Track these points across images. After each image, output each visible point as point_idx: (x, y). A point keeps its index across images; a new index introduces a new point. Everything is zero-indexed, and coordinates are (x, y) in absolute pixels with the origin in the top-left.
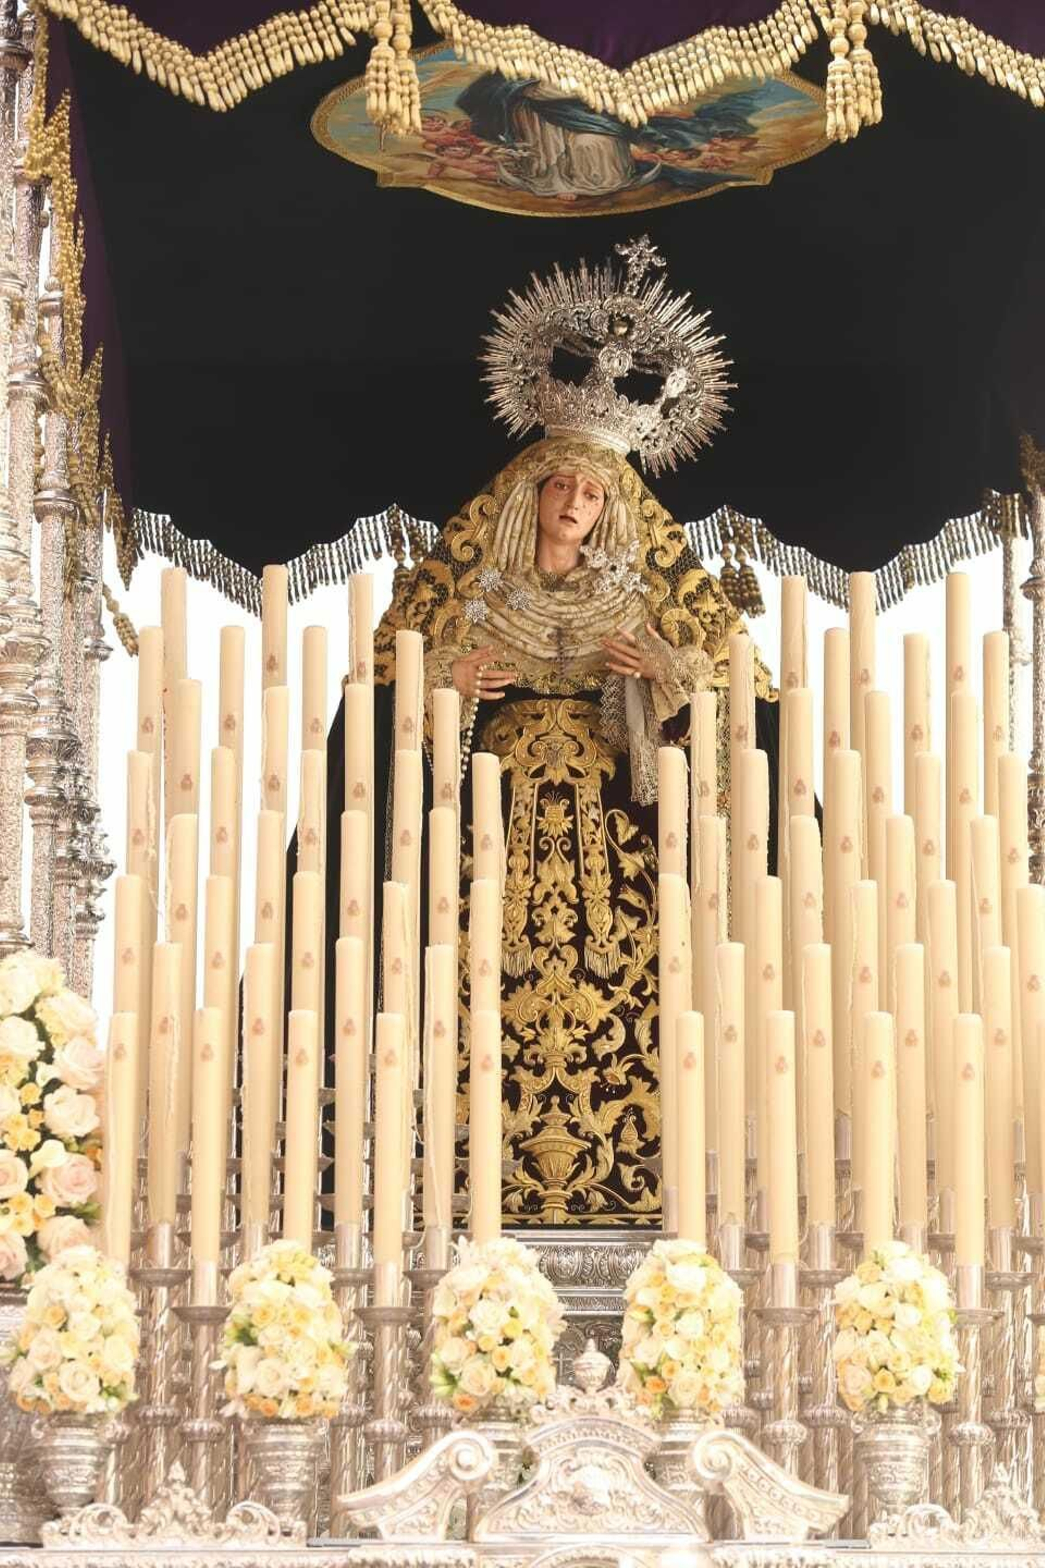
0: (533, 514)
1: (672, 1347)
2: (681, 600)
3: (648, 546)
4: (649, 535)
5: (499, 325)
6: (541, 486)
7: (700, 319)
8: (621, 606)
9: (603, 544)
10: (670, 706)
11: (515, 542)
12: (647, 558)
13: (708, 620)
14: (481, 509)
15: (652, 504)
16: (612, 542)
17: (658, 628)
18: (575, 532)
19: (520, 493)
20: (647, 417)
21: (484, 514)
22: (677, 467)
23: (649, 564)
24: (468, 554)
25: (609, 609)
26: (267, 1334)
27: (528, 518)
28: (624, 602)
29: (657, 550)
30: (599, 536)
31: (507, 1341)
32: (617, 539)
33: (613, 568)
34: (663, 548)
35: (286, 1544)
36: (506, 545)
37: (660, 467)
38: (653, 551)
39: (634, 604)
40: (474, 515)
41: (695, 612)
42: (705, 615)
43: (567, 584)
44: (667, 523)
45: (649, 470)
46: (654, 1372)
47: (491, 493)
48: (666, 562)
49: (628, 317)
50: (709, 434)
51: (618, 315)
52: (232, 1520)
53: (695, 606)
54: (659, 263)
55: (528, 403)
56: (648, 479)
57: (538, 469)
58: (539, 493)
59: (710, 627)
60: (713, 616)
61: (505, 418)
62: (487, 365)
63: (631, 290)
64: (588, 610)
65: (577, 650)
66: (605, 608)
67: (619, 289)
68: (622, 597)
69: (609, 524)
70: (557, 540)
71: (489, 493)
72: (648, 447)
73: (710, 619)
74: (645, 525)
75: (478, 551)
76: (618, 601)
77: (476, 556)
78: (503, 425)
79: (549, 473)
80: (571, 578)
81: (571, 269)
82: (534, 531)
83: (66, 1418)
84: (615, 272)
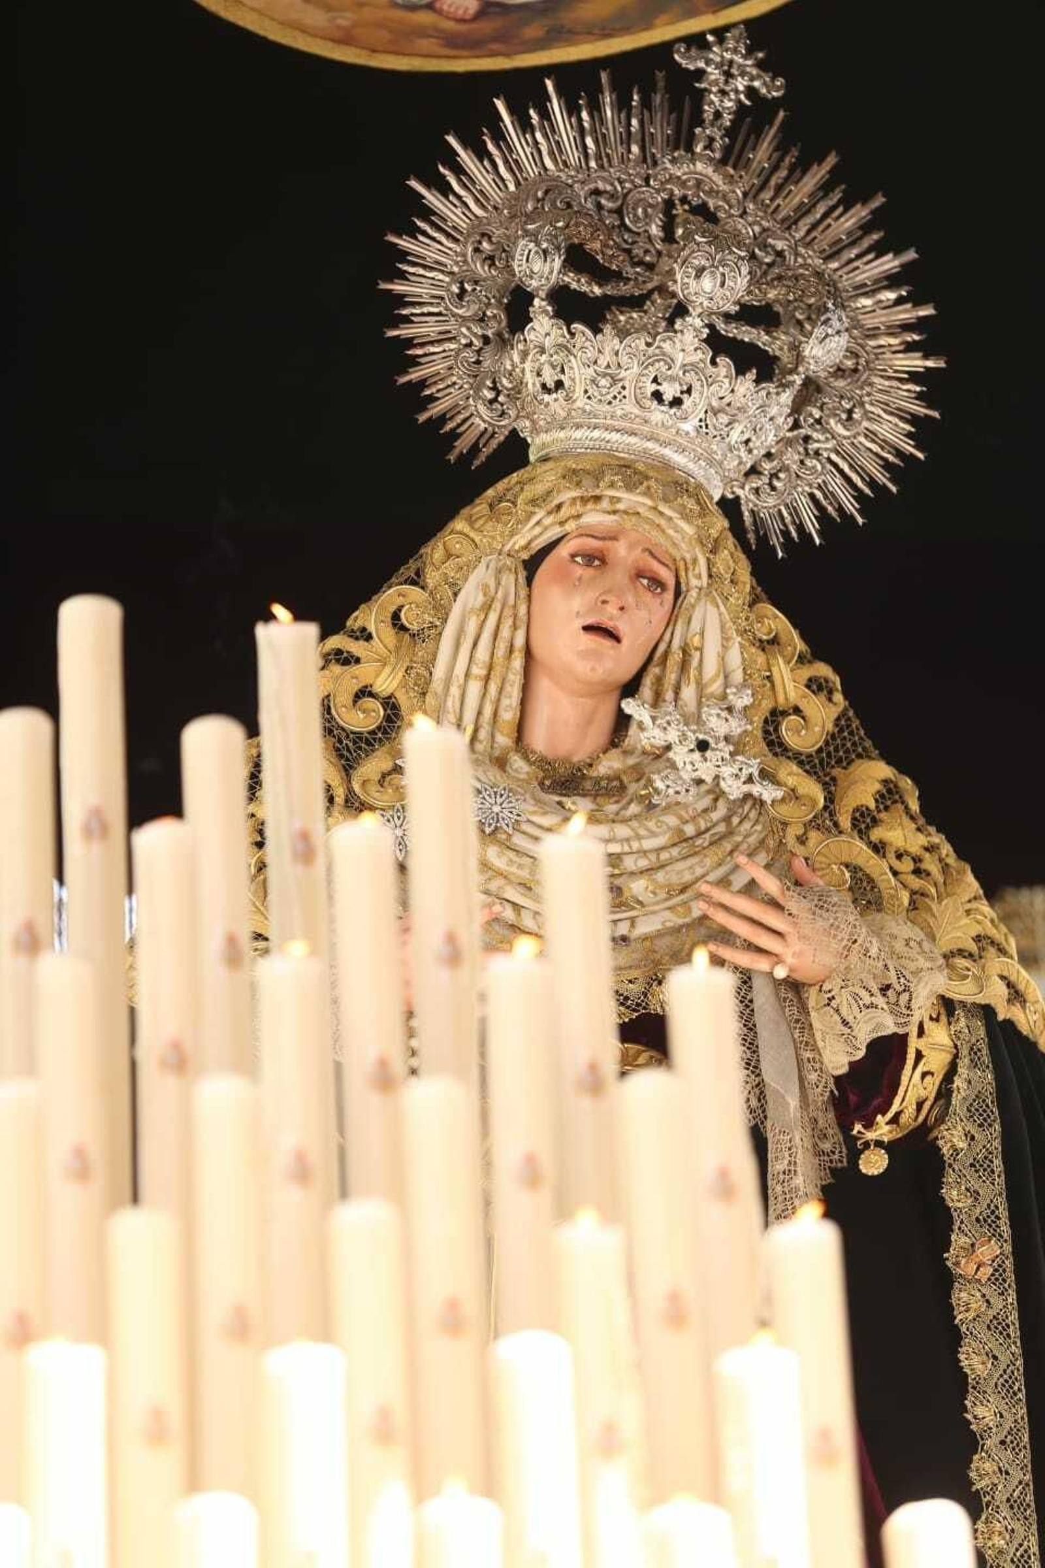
0: (515, 627)
2: (845, 822)
3: (767, 705)
4: (769, 678)
5: (427, 213)
6: (533, 563)
7: (860, 213)
8: (722, 828)
9: (669, 695)
10: (850, 1039)
11: (474, 688)
12: (766, 732)
13: (906, 866)
14: (396, 616)
15: (772, 615)
16: (688, 693)
19: (486, 581)
21: (403, 628)
22: (820, 533)
23: (770, 744)
24: (369, 717)
25: (699, 834)
27: (505, 632)
28: (727, 819)
29: (784, 713)
30: (659, 680)
32: (701, 687)
33: (703, 746)
34: (797, 710)
36: (455, 691)
37: (786, 533)
38: (775, 717)
39: (747, 825)
40: (380, 631)
41: (879, 848)
42: (899, 856)
43: (597, 781)
44: (801, 659)
45: (763, 540)
47: (416, 580)
49: (704, 205)
50: (887, 466)
51: (684, 200)
53: (876, 834)
54: (768, 88)
55: (494, 388)
57: (530, 525)
58: (529, 581)
59: (916, 883)
60: (917, 860)
61: (442, 419)
62: (400, 300)
63: (709, 146)
64: (653, 834)
65: (633, 921)
66: (690, 830)
67: (683, 141)
68: (721, 810)
69: (685, 651)
71: (414, 583)
72: (757, 491)
73: (911, 867)
74: (761, 659)
75: (392, 709)
76: (715, 816)
77: (388, 719)
79: (554, 533)
80: (600, 770)
82: (518, 662)
84: (675, 106)
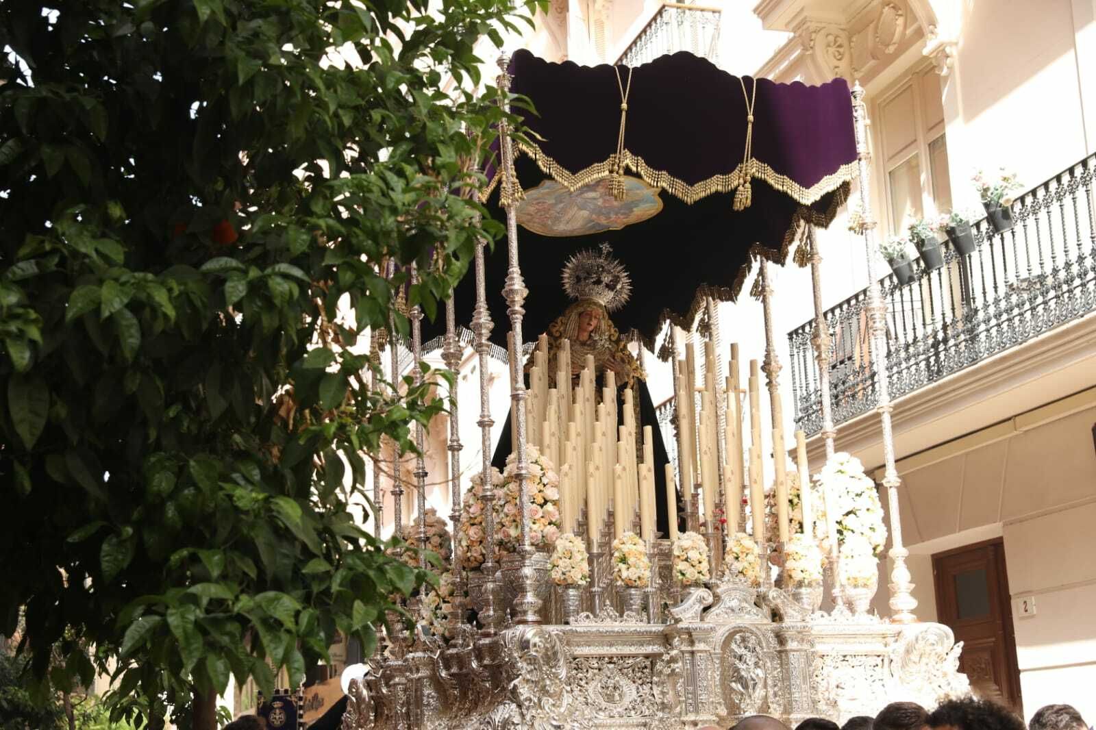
1: (746, 564)
2: (619, 350)
3: (609, 334)
4: (609, 331)
6: (580, 315)
9: (597, 333)
11: (572, 331)
12: (609, 338)
14: (561, 321)
15: (610, 322)
16: (600, 332)
17: (614, 358)
18: (591, 328)
19: (574, 316)
20: (611, 294)
24: (558, 334)
26: (631, 560)
27: (576, 324)
29: (611, 335)
30: (596, 330)
31: (700, 562)
33: (601, 340)
34: (613, 334)
35: (642, 624)
36: (569, 332)
39: (607, 351)
40: (559, 321)
42: (626, 355)
46: (741, 572)
47: (564, 316)
48: (613, 339)
51: (600, 265)
52: (625, 617)
54: (611, 250)
55: (575, 290)
56: (609, 313)
57: (581, 309)
59: (628, 359)
62: (562, 277)
63: (603, 258)
69: (599, 327)
70: (585, 330)
72: (608, 304)
74: (609, 328)
75: (561, 334)
78: (567, 296)
79: (583, 311)
80: (588, 343)
81: (587, 251)
82: (578, 327)
83: (568, 586)
84: (599, 252)
